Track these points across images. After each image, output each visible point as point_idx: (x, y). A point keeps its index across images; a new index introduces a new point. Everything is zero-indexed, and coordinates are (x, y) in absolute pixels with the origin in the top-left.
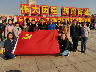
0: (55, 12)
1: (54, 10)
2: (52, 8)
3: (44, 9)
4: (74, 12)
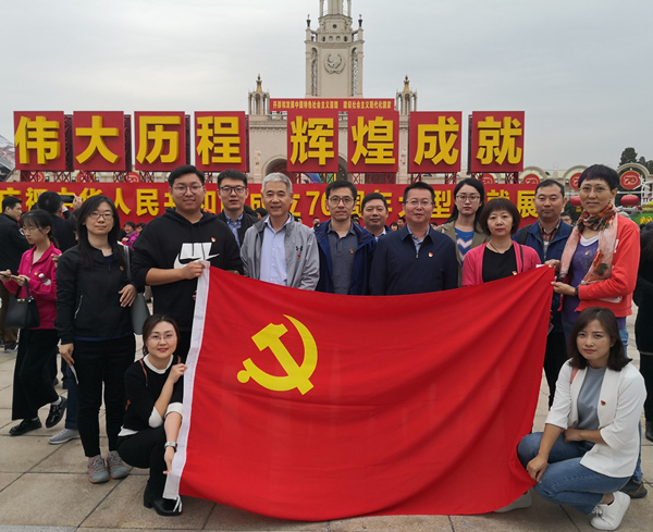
0: (226, 150)
1: (217, 140)
2: (205, 126)
3: (152, 135)
4: (381, 147)
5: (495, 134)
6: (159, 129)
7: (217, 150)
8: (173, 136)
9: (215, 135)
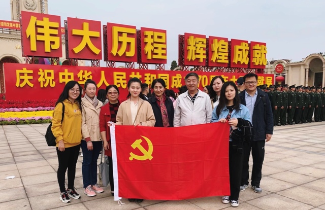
2: (149, 37)
3: (121, 39)
4: (224, 54)
5: (260, 52)
6: (125, 35)
7: (156, 51)
8: (133, 41)
9: (155, 42)
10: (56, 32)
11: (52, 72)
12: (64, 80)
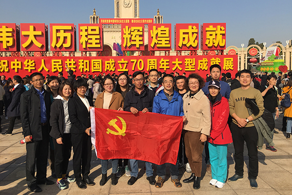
0: (94, 41)
1: (89, 37)
2: (84, 31)
3: (58, 34)
4: (164, 39)
5: (214, 33)
6: (62, 31)
7: (90, 41)
8: (68, 35)
10: (10, 34)
11: (6, 61)
12: (14, 67)
